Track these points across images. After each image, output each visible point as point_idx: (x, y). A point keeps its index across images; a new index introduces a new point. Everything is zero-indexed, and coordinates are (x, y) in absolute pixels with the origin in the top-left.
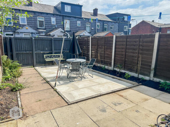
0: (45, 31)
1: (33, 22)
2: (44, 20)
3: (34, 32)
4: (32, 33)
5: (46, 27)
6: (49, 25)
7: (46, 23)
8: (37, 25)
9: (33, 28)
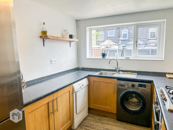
0: (156, 41)
1: (145, 34)
8: (148, 37)
9: (144, 39)
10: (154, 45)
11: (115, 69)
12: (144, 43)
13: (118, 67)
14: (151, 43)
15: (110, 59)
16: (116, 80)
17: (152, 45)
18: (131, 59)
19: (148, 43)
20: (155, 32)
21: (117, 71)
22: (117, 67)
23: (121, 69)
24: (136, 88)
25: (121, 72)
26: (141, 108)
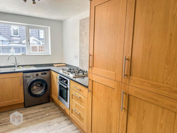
0: (19, 38)
1: (7, 30)
2: (18, 29)
3: (4, 40)
4: (2, 41)
5: (21, 35)
6: (23, 34)
7: (21, 32)
8: (11, 33)
9: (7, 36)
10: (18, 42)
11: (14, 65)
12: (8, 40)
13: (17, 63)
14: (14, 40)
15: (8, 56)
16: (22, 73)
17: (16, 42)
18: (26, 55)
19: (11, 40)
20: (17, 30)
21: (16, 67)
22: (15, 63)
23: (19, 64)
24: (40, 76)
25: (20, 67)
26: (44, 90)
